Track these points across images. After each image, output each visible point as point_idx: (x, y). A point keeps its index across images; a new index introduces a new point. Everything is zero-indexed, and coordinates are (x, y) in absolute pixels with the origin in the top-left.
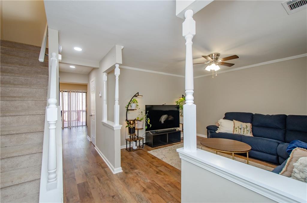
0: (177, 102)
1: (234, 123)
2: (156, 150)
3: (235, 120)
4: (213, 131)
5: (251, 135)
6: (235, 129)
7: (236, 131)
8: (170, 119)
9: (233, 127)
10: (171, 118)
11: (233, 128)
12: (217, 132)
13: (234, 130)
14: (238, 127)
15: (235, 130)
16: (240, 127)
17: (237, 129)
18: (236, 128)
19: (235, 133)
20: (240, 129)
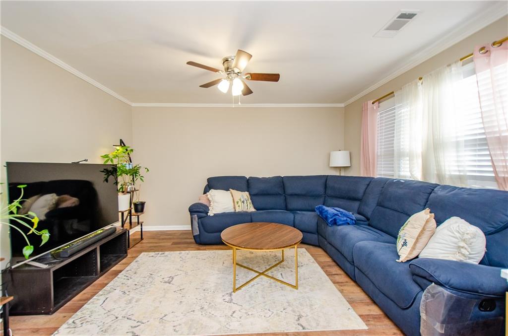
0: (106, 156)
1: (231, 193)
2: (79, 313)
3: (231, 189)
4: (204, 215)
5: (253, 210)
6: (236, 203)
7: (239, 206)
8: (64, 205)
9: (232, 201)
10: (71, 202)
11: (233, 204)
12: (211, 214)
13: (234, 205)
14: (240, 200)
15: (237, 206)
16: (242, 200)
17: (240, 203)
18: (238, 202)
19: (237, 211)
20: (243, 202)
